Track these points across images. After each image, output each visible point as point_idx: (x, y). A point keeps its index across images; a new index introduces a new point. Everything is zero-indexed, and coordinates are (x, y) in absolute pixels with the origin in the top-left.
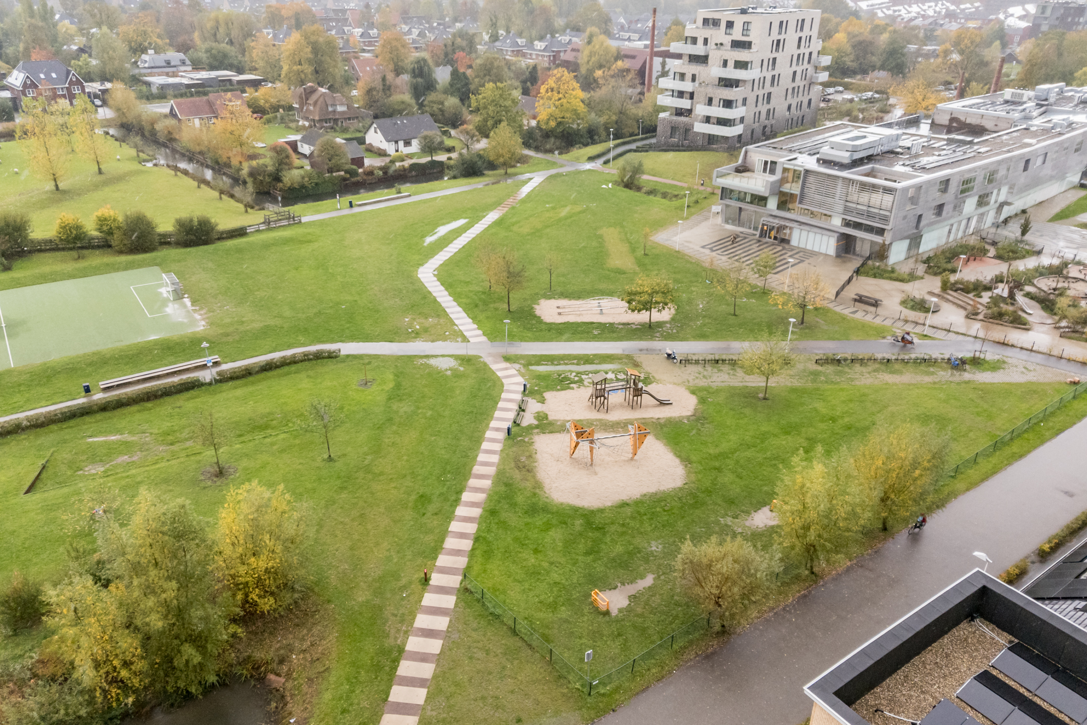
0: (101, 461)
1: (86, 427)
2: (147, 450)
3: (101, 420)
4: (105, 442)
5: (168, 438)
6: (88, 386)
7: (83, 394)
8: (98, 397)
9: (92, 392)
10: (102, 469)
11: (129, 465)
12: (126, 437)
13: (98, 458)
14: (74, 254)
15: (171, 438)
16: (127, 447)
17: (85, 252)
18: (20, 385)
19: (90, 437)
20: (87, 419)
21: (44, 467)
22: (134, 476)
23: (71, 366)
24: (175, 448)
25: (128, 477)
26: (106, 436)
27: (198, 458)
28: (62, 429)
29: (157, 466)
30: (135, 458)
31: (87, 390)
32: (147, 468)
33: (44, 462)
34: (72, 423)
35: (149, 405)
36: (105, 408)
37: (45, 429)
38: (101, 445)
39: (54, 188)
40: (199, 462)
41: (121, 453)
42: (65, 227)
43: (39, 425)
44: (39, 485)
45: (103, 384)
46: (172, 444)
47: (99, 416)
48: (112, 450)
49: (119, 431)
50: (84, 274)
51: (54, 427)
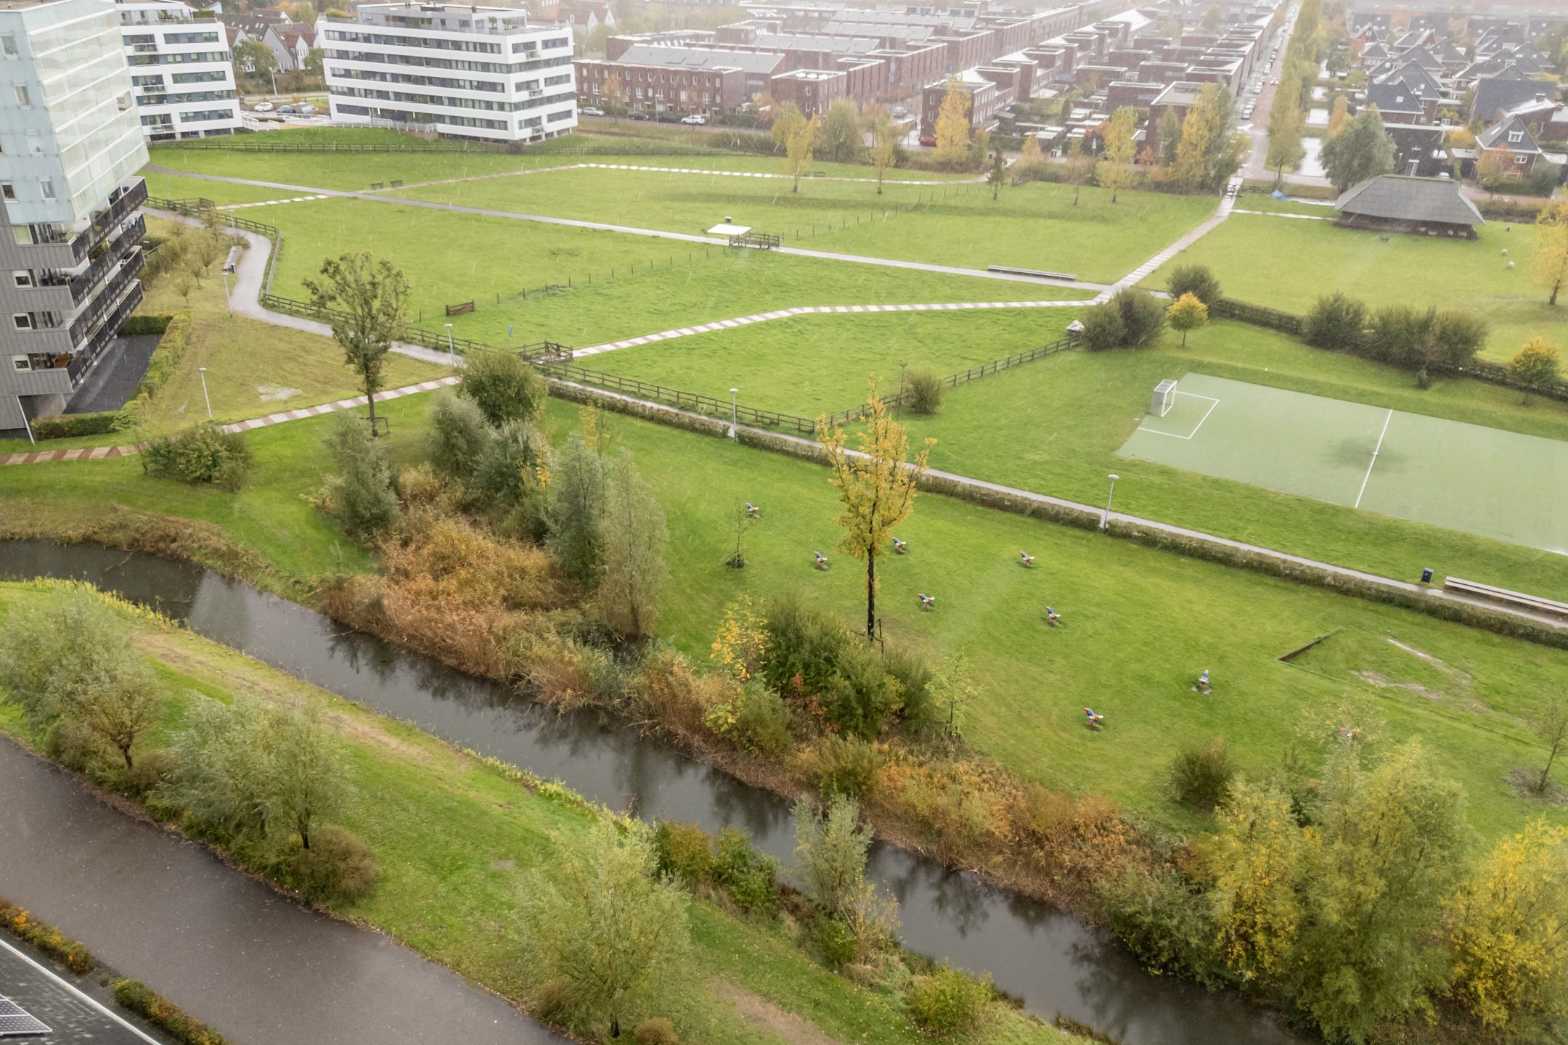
0: (1389, 674)
1: (1395, 622)
2: (1455, 695)
3: (1418, 624)
4: (1408, 654)
5: (1494, 697)
6: (1430, 574)
7: (1419, 580)
8: (1435, 593)
9: (1431, 584)
10: (1383, 685)
11: (1421, 701)
12: (1439, 664)
13: (1386, 669)
14: (1521, 396)
15: (1498, 698)
16: (1431, 676)
17: (1538, 398)
18: (1350, 533)
19: (1394, 637)
20: (1404, 613)
21: (1319, 642)
22: (1418, 718)
23: (1425, 538)
24: (1496, 716)
25: (1409, 714)
26: (1412, 647)
27: (1520, 748)
28: (1366, 609)
29: (1455, 724)
30: (1433, 697)
31: (1426, 578)
32: (1440, 719)
33: (1322, 636)
34: (1382, 608)
35: (1496, 639)
36: (1435, 612)
37: (1347, 600)
38: (1402, 654)
39: (1548, 300)
40: (1517, 754)
41: (1418, 679)
42: (1530, 356)
43: (1345, 590)
44: (1302, 659)
45: (1451, 580)
46: (1494, 708)
47: (1420, 618)
48: (1409, 669)
49: (1434, 651)
50: (1517, 427)
51: (1359, 602)
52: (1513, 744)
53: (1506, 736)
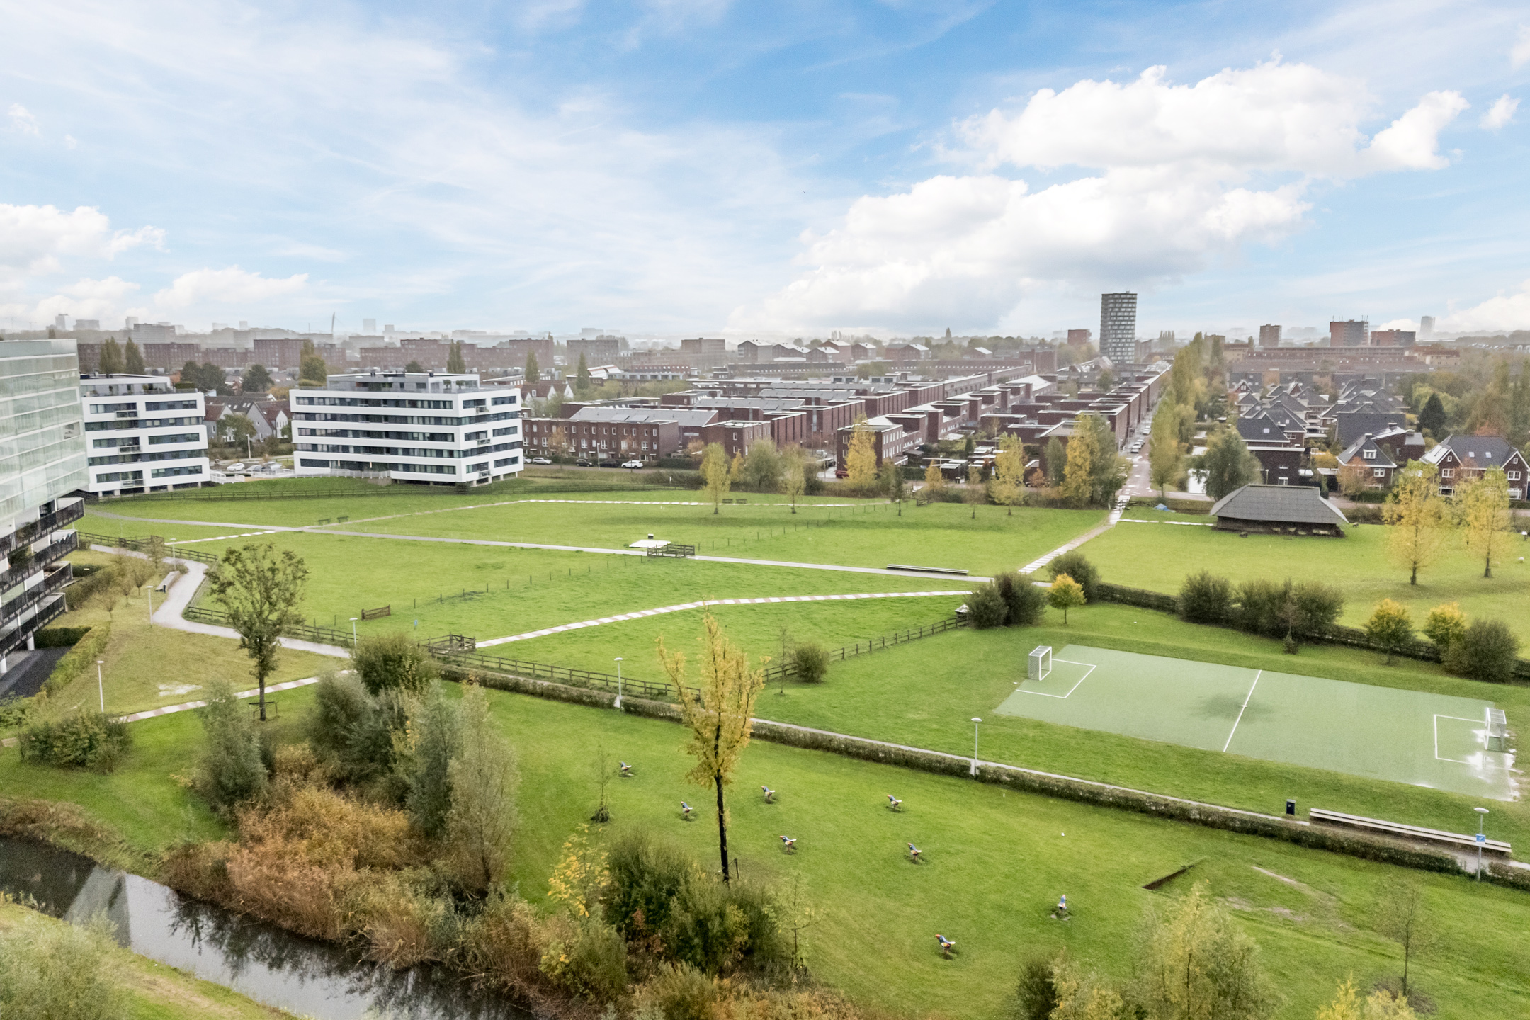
0: (1253, 899)
1: (1262, 851)
2: (1321, 917)
3: (1285, 853)
4: (1273, 879)
5: (1359, 918)
6: (1293, 805)
7: (1284, 813)
8: (1302, 823)
9: (1296, 816)
10: (1249, 910)
11: (1287, 923)
12: (1306, 890)
13: (1251, 895)
14: (1385, 658)
15: (1364, 918)
16: (1294, 900)
17: (1402, 659)
18: (1218, 773)
19: (1259, 865)
20: (1269, 843)
21: (1183, 872)
22: (1281, 937)
23: (1290, 776)
24: (1361, 934)
25: (1272, 933)
26: (1278, 873)
28: (1231, 840)
29: (1319, 942)
30: (1298, 919)
31: (1290, 809)
32: (1302, 937)
33: (1187, 865)
34: (1248, 838)
35: (1362, 863)
36: (1298, 839)
37: (1215, 832)
38: (1266, 880)
39: (1410, 581)
41: (1284, 903)
42: (1382, 617)
43: (1211, 823)
44: (1166, 887)
45: (1316, 811)
46: (1359, 927)
47: (1285, 847)
48: (1274, 893)
49: (1298, 876)
50: (1381, 682)
51: (1226, 834)
52: (1377, 958)
53: (1370, 951)
